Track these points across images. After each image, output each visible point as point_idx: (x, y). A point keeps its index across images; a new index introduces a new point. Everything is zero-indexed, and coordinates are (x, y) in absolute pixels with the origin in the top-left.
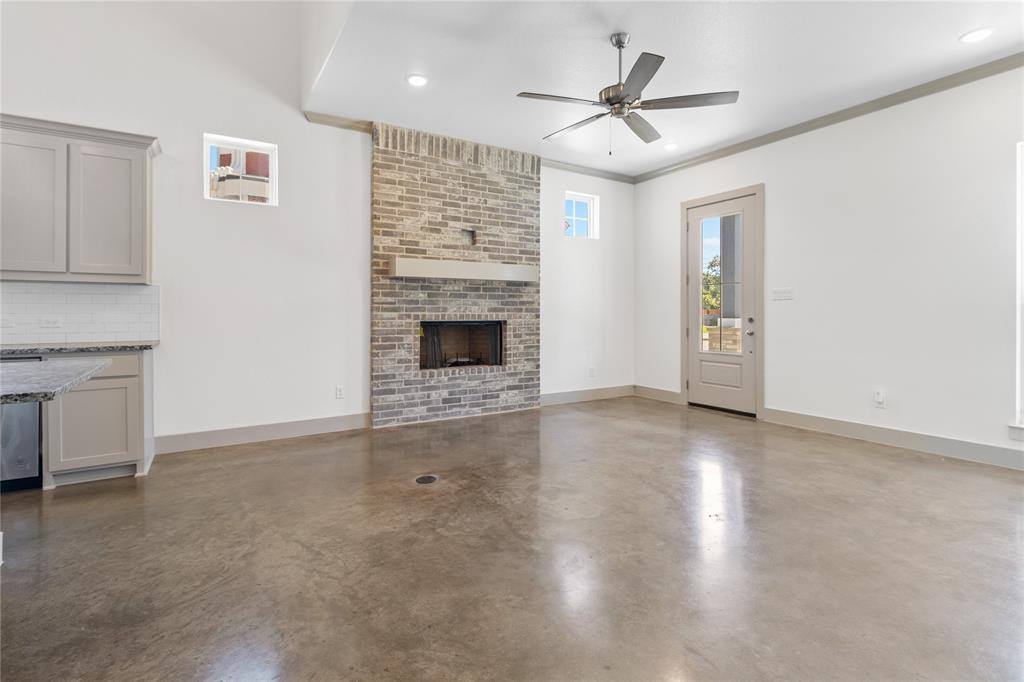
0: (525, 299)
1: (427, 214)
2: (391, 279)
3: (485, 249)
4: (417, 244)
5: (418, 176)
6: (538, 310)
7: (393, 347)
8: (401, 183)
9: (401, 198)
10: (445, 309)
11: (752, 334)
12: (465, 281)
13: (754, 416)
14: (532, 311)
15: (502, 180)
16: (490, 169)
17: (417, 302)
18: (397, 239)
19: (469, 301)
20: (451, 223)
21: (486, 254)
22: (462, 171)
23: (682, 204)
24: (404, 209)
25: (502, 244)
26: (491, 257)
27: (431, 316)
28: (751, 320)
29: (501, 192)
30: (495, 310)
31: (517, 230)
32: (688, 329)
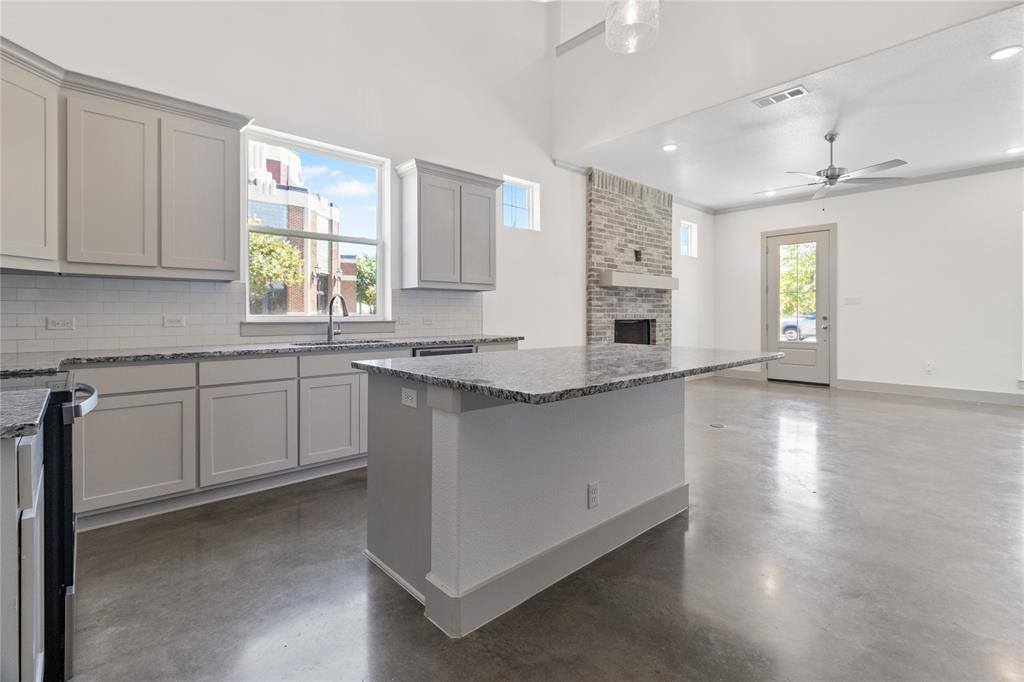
0: (664, 303)
1: (617, 238)
2: (601, 287)
3: (646, 265)
4: (613, 260)
5: (613, 209)
6: (670, 311)
7: (601, 339)
8: (605, 214)
9: (605, 226)
10: (627, 310)
11: (825, 328)
12: (636, 288)
13: (828, 385)
14: (667, 312)
15: (652, 211)
16: (648, 204)
17: (612, 305)
18: (603, 257)
19: (638, 304)
20: (630, 245)
21: (645, 269)
22: (634, 206)
23: (762, 234)
24: (606, 234)
25: (653, 261)
26: (649, 271)
27: (621, 316)
28: (825, 318)
29: (653, 221)
30: (650, 311)
31: (661, 250)
32: (767, 326)
